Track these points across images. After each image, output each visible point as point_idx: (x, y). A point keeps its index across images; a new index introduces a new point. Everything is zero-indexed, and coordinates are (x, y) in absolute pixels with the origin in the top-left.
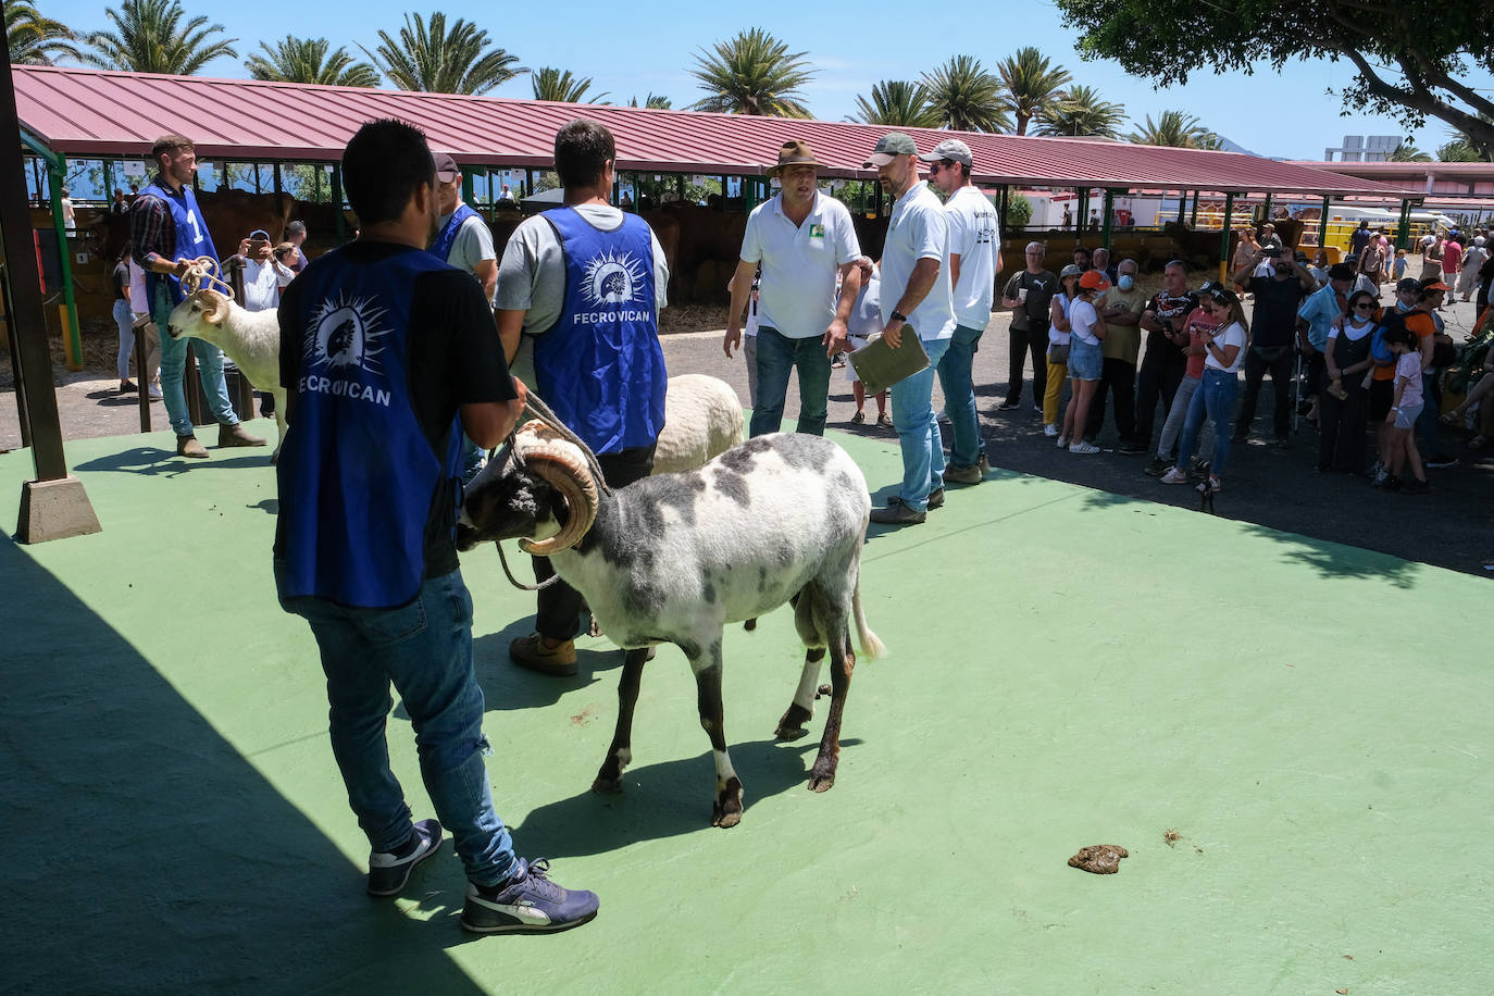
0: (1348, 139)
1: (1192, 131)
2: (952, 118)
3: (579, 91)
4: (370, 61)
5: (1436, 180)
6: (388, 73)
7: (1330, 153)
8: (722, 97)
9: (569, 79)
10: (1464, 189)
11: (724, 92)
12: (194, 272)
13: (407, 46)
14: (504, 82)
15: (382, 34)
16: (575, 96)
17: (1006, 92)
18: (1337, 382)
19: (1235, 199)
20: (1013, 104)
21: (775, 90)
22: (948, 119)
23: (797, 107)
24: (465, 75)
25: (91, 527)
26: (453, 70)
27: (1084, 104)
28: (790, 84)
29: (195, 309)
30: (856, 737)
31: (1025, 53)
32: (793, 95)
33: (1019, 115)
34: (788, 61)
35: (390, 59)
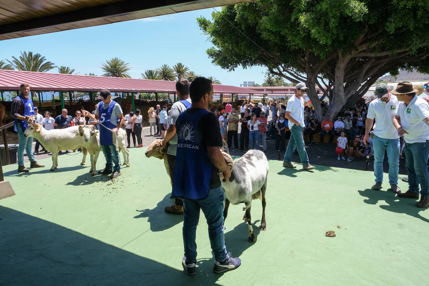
0: (244, 82)
1: (215, 81)
2: (164, 78)
3: (71, 72)
4: (10, 64)
5: (266, 90)
6: (16, 67)
7: (241, 85)
8: (109, 74)
9: (69, 69)
10: (271, 92)
11: (110, 72)
12: (31, 119)
13: (22, 61)
14: (50, 70)
15: (13, 57)
16: (71, 73)
17: (175, 72)
18: (280, 132)
19: (234, 95)
20: (177, 75)
21: (121, 72)
22: (163, 78)
23: (128, 76)
24: (39, 68)
25: (13, 194)
26: (36, 66)
27: (192, 75)
28: (125, 70)
29: (32, 129)
30: (258, 220)
31: (179, 64)
32: (126, 73)
33: (178, 77)
34: (125, 65)
35: (17, 63)
